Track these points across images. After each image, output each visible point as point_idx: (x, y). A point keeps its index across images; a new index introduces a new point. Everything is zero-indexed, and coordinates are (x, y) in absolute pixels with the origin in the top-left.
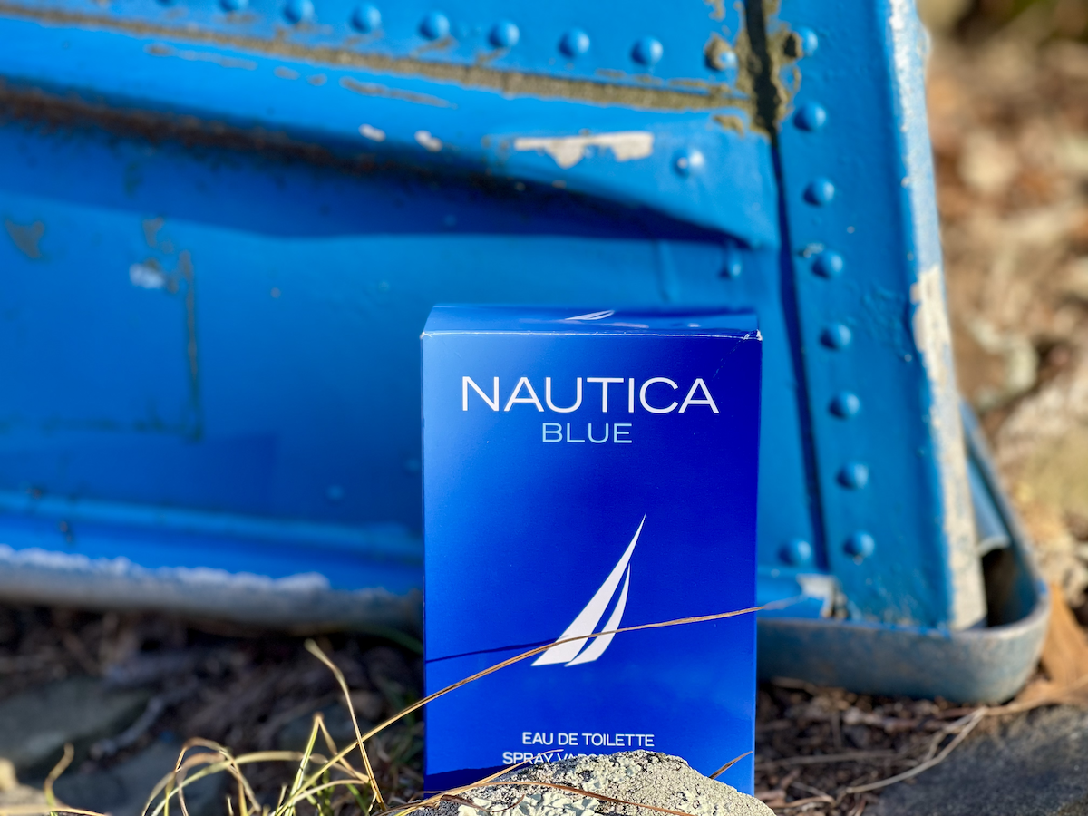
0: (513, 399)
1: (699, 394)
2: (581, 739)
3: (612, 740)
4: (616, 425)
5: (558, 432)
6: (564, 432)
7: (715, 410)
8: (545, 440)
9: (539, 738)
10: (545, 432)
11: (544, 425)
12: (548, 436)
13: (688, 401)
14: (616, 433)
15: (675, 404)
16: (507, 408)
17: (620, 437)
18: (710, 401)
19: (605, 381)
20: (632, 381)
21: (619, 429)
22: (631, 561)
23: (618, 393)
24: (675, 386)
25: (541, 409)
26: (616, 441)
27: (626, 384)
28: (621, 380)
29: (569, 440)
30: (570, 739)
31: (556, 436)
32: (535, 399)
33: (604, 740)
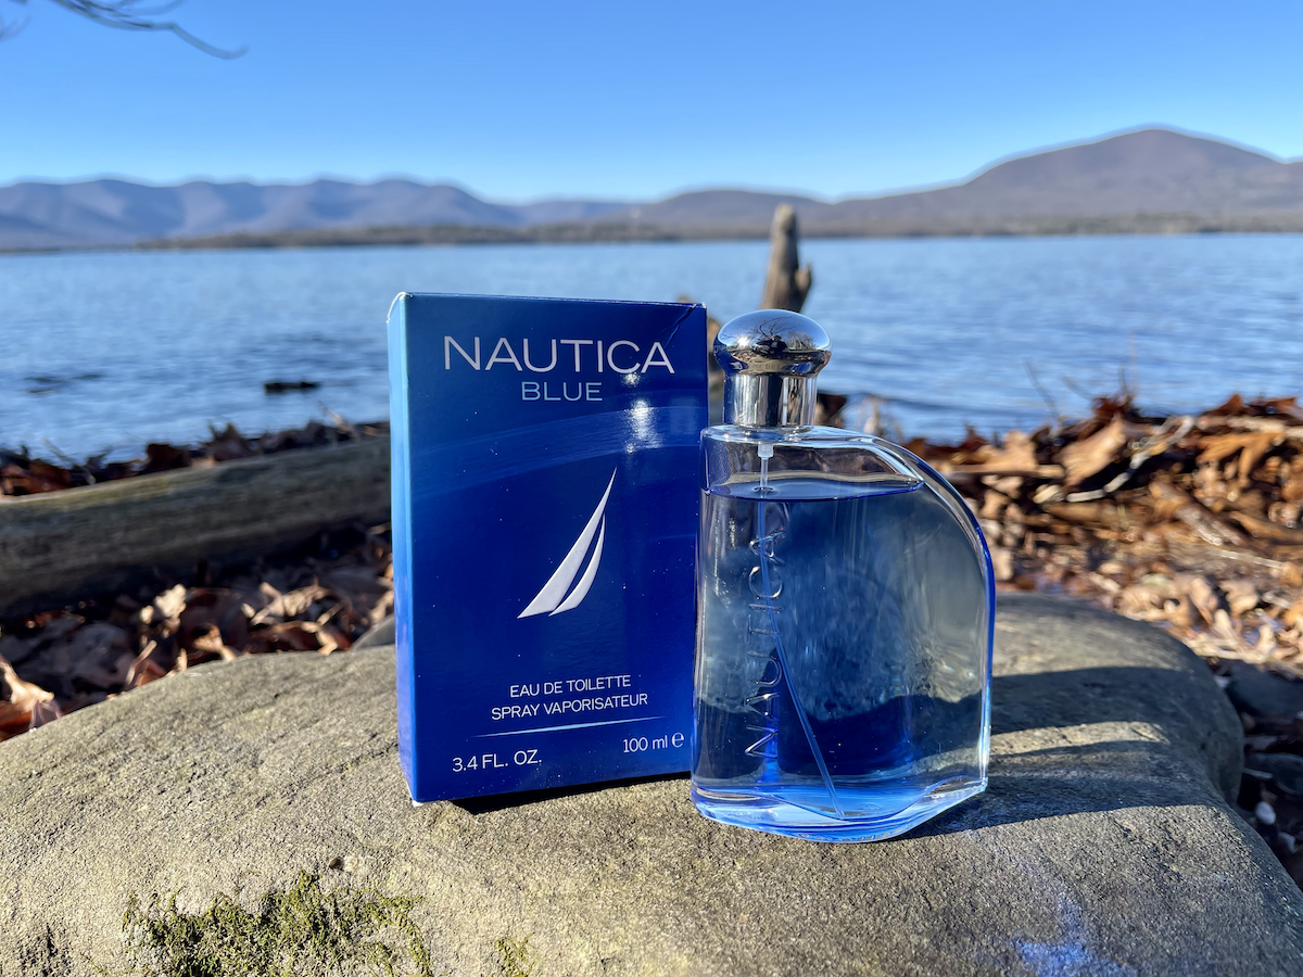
0: (494, 359)
1: (657, 357)
2: (565, 687)
3: (594, 685)
4: (588, 384)
5: (535, 390)
6: (541, 390)
7: (672, 371)
8: (524, 398)
9: (526, 691)
10: (524, 391)
11: (524, 383)
12: (527, 395)
13: (648, 362)
14: (588, 391)
15: (638, 365)
16: (488, 368)
17: (591, 395)
18: (666, 363)
19: (577, 343)
20: (600, 343)
21: (591, 388)
22: (605, 511)
23: (589, 354)
24: (637, 349)
25: (520, 368)
26: (588, 399)
27: (595, 345)
28: (591, 342)
29: (546, 398)
30: (556, 688)
31: (535, 395)
32: (514, 359)
33: (587, 685)
